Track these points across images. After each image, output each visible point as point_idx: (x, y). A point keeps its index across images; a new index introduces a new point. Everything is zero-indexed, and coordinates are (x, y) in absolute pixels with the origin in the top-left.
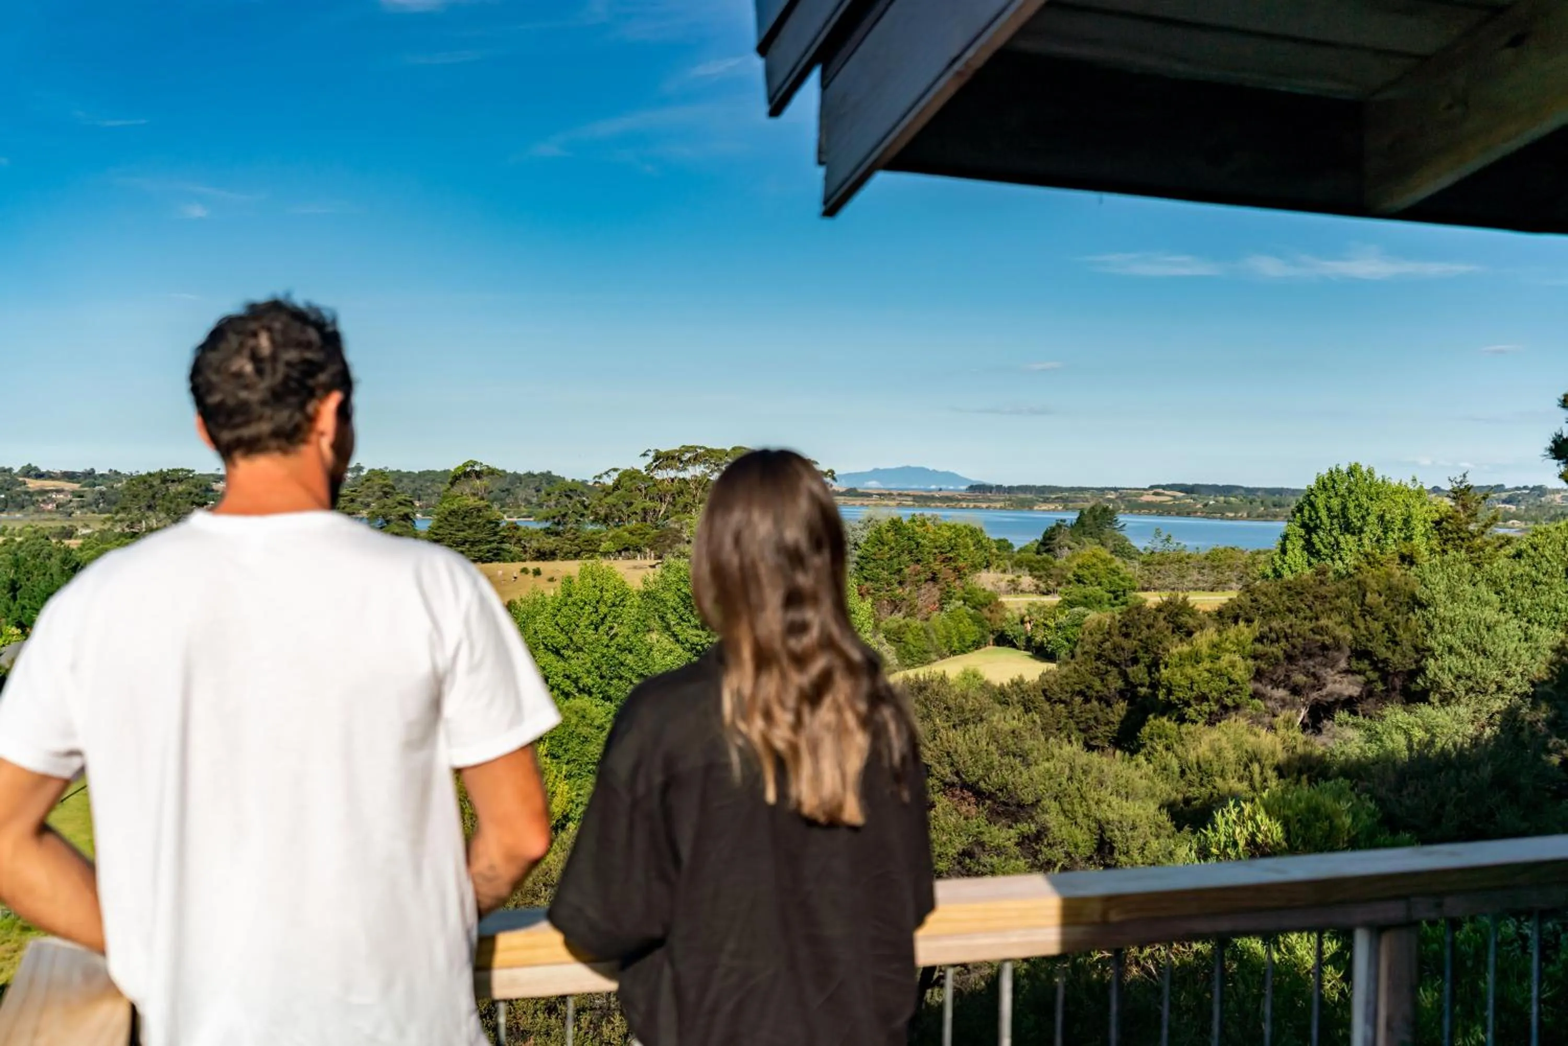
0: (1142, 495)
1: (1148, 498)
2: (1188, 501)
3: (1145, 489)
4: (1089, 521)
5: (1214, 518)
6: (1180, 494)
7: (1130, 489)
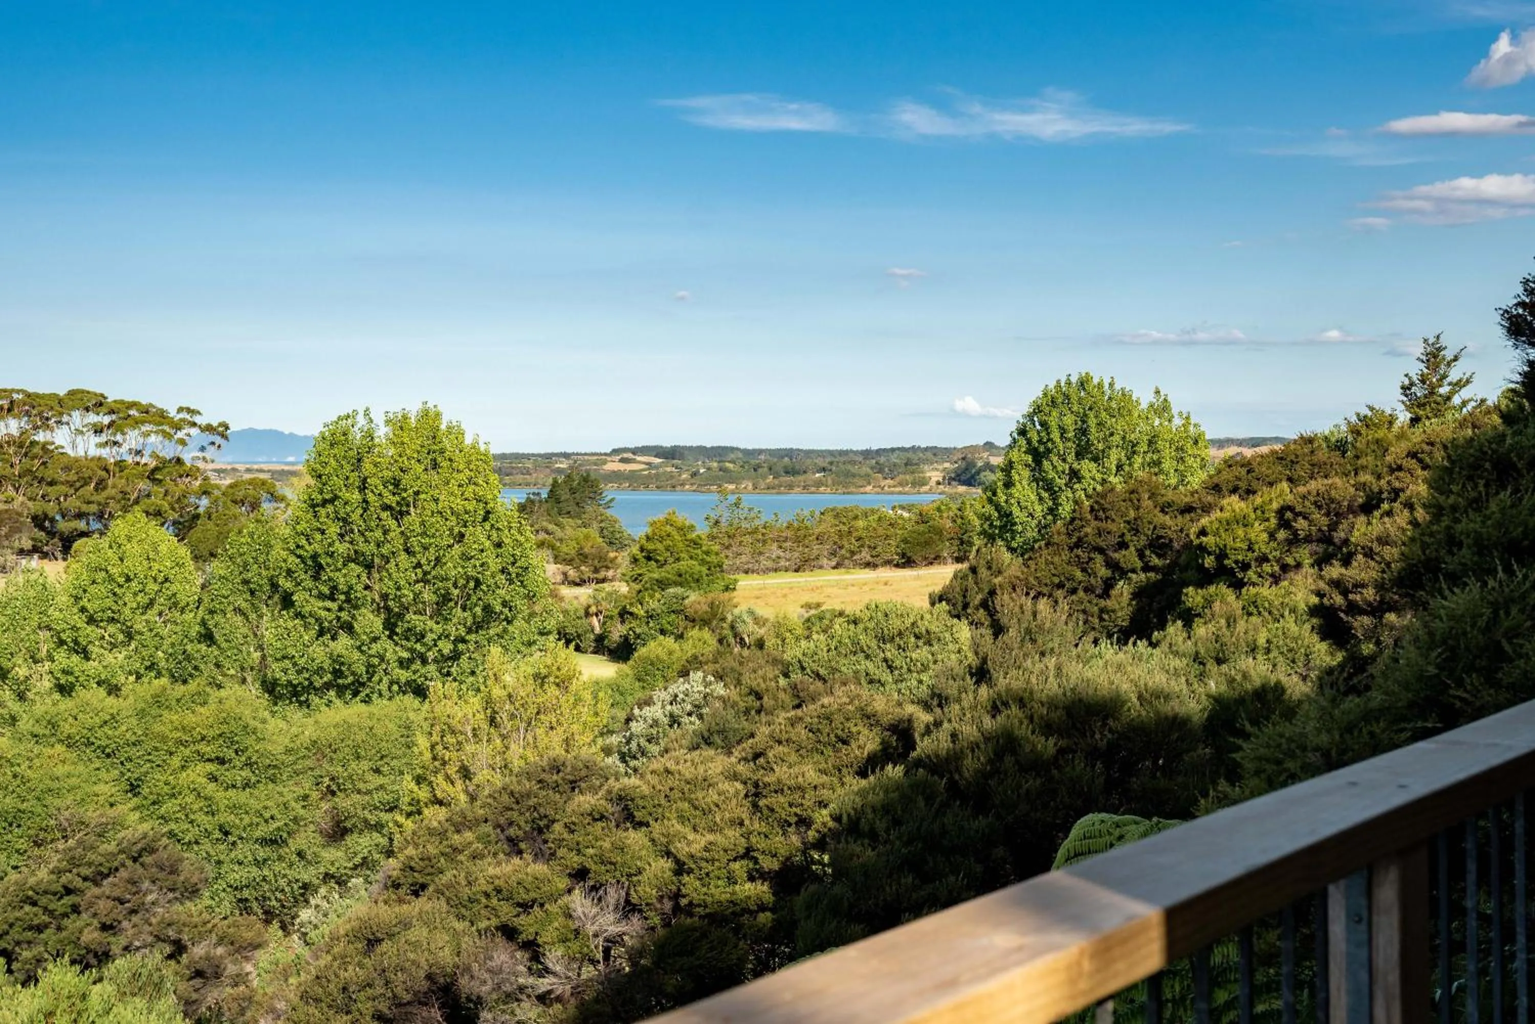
0: (605, 462)
1: (613, 466)
2: (669, 469)
3: (606, 454)
4: (564, 495)
5: (709, 491)
6: (658, 461)
7: (586, 454)
